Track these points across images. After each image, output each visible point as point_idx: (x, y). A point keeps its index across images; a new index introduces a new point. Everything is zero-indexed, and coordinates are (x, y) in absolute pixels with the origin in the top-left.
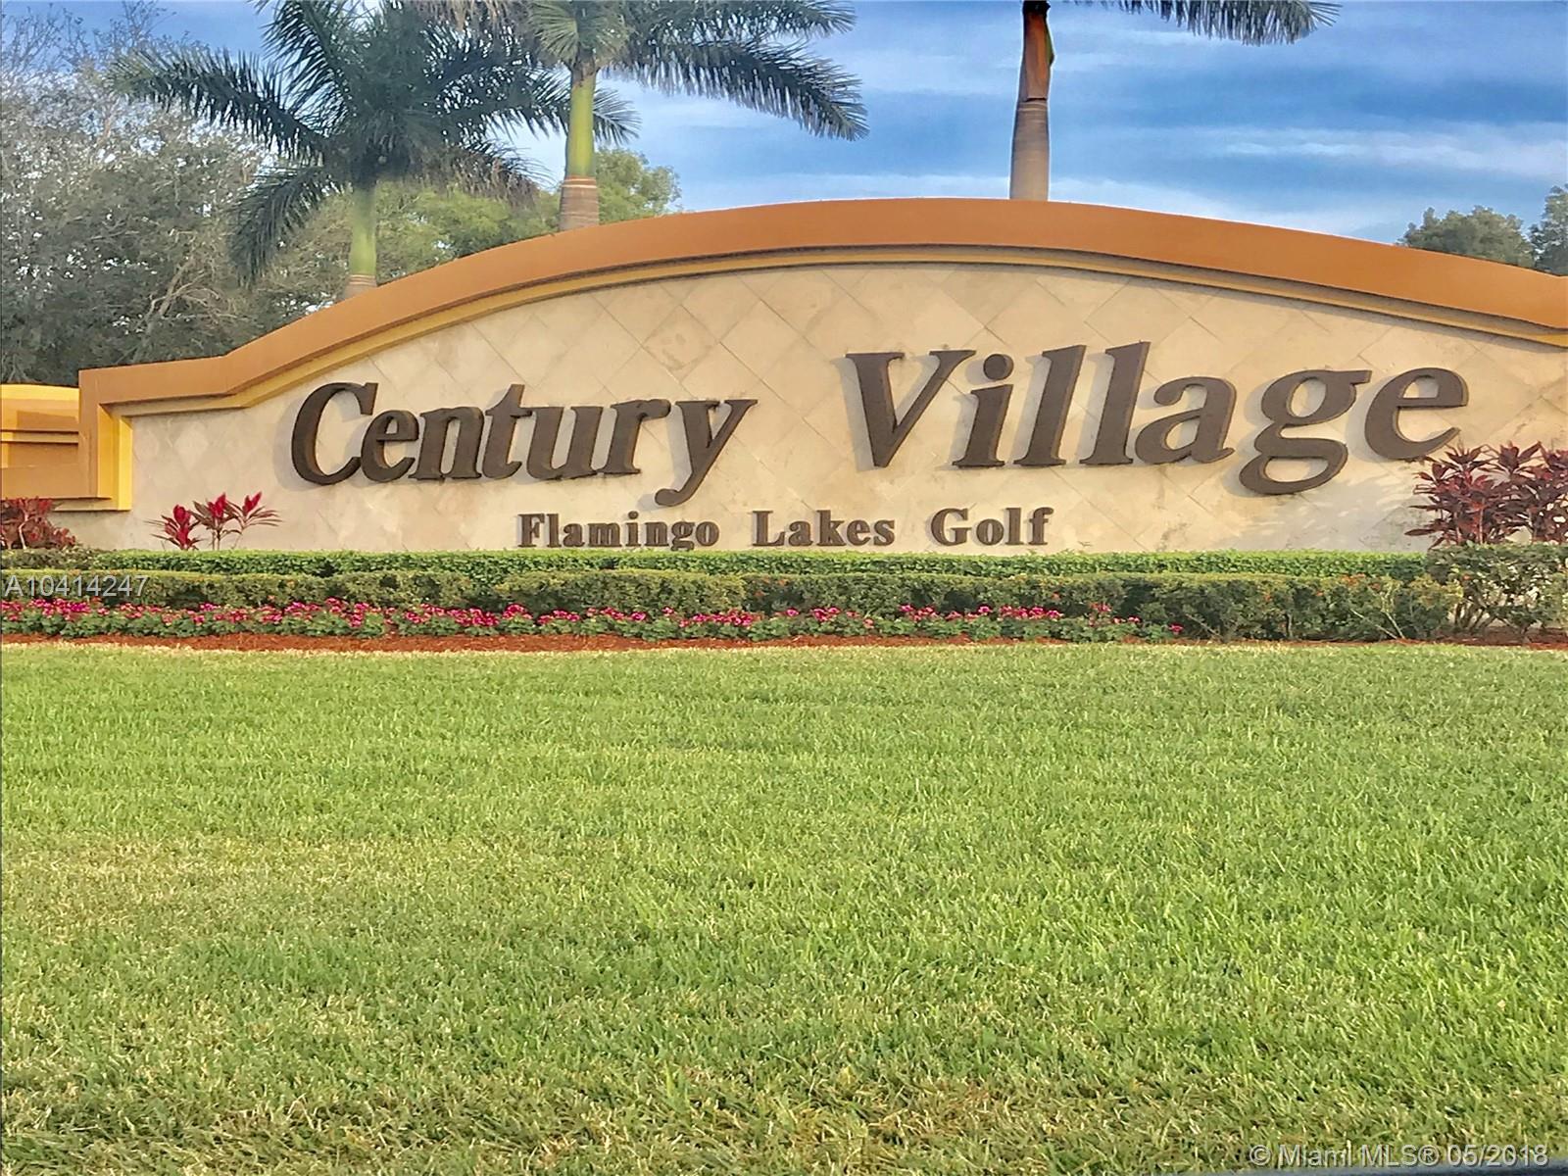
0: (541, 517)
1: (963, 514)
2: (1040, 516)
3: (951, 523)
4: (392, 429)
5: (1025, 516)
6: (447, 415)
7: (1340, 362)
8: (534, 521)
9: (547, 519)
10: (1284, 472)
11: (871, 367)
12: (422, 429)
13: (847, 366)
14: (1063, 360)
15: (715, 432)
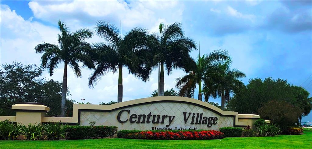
0: (154, 128)
1: (191, 128)
2: (196, 128)
3: (190, 129)
11: (185, 114)
12: (138, 116)
13: (183, 113)
14: (198, 114)
15: (172, 119)
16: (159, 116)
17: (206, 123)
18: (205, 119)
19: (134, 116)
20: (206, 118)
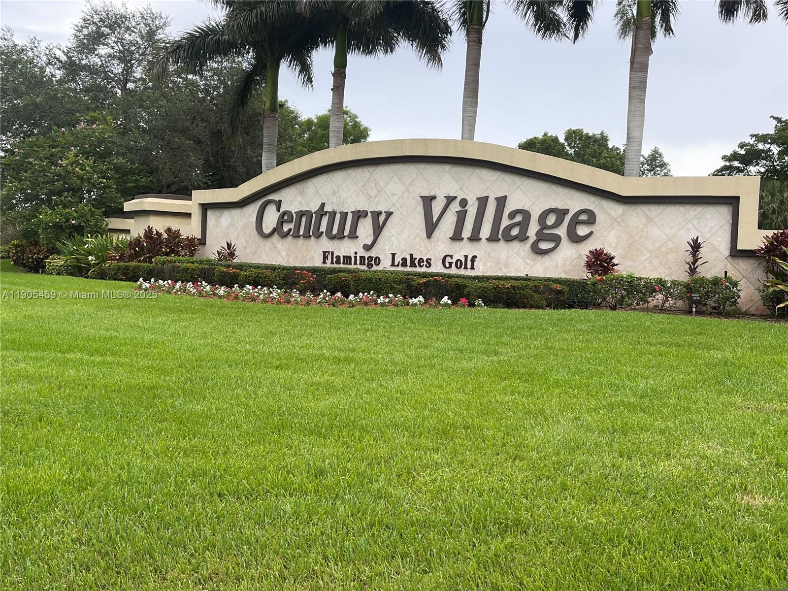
4: (286, 217)
6: (302, 213)
7: (560, 206)
8: (327, 254)
10: (544, 246)
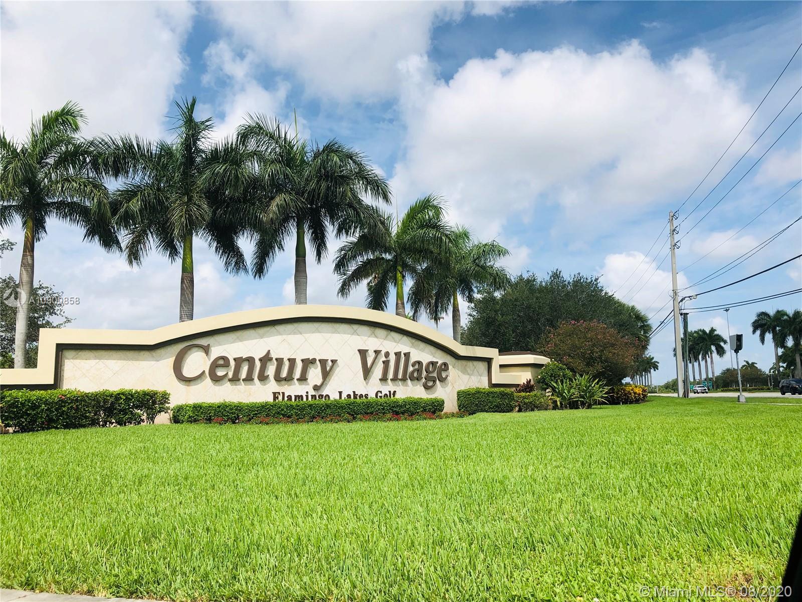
0: (279, 393)
1: (381, 392)
3: (379, 394)
5: (392, 393)
9: (281, 394)
11: (363, 353)
12: (232, 363)
13: (358, 352)
14: (398, 355)
15: (328, 368)
16: (292, 362)
17: (418, 379)
18: (417, 367)
19: (221, 362)
20: (419, 363)
